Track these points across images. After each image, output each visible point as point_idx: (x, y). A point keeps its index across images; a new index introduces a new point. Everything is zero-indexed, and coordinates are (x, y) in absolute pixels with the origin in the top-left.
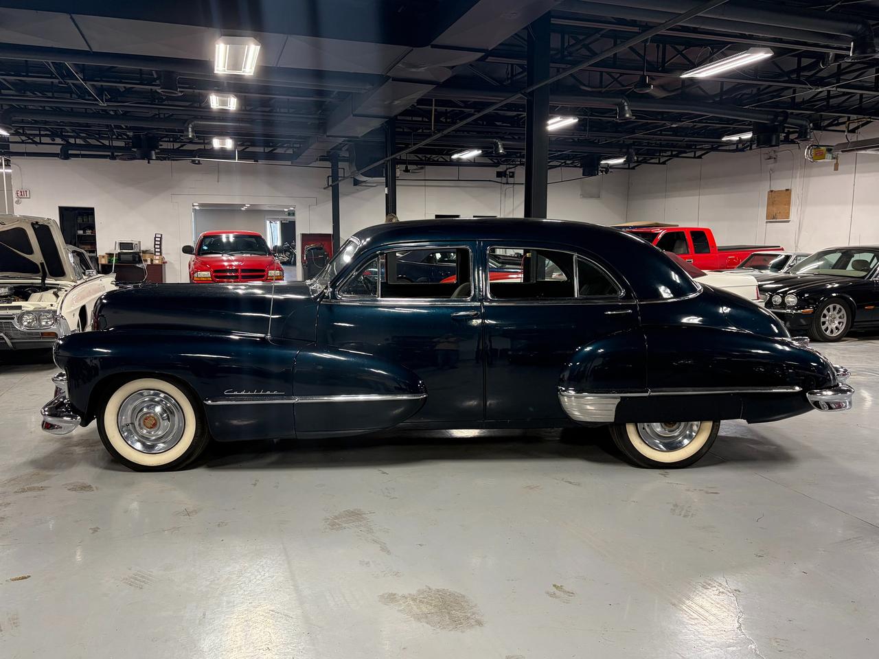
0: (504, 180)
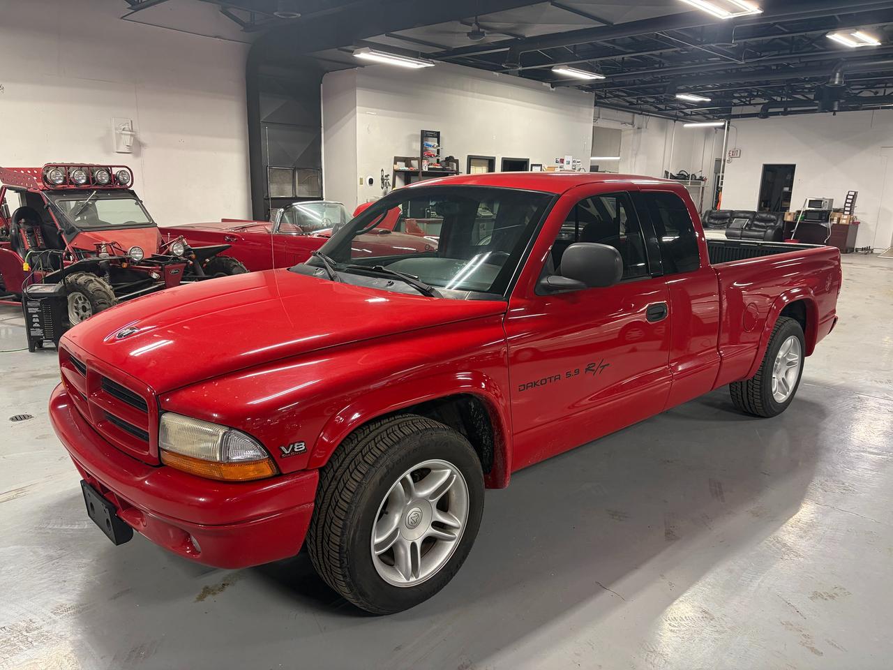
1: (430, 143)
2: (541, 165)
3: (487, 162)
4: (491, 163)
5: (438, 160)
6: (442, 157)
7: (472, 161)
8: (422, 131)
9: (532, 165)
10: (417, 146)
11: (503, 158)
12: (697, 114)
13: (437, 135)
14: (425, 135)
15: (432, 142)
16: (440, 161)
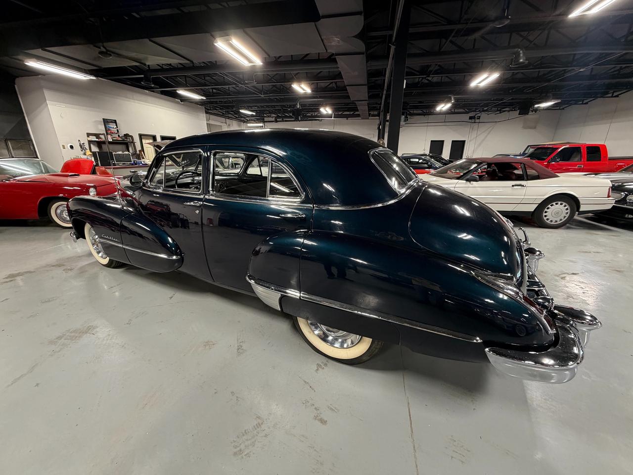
0: (473, 120)
1: (111, 126)
3: (152, 137)
4: (154, 138)
5: (119, 135)
7: (142, 137)
8: (104, 119)
10: (102, 127)
11: (161, 136)
12: (252, 120)
13: (115, 122)
14: (106, 122)
15: (113, 125)
16: (120, 136)
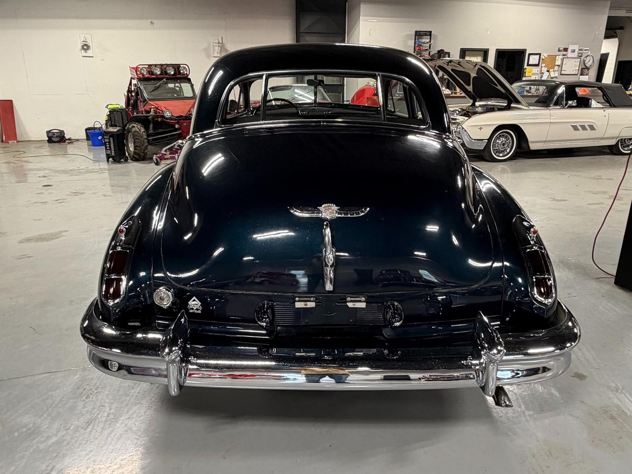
1: (423, 41)
2: (540, 54)
3: (482, 53)
4: (485, 53)
5: (429, 53)
6: (434, 51)
7: (467, 53)
8: (416, 32)
9: (530, 54)
10: (411, 43)
11: (497, 49)
13: (430, 34)
14: (419, 34)
15: (426, 40)
16: (431, 54)
